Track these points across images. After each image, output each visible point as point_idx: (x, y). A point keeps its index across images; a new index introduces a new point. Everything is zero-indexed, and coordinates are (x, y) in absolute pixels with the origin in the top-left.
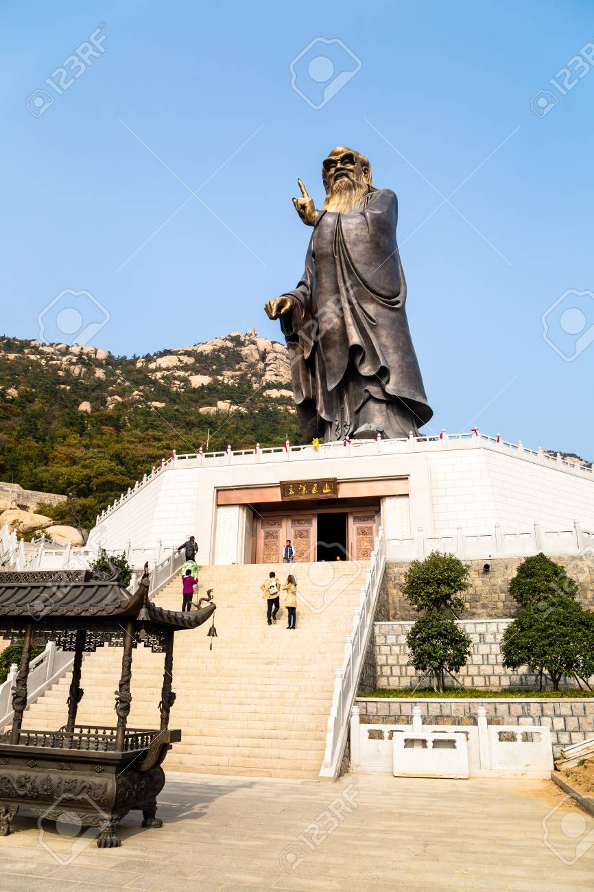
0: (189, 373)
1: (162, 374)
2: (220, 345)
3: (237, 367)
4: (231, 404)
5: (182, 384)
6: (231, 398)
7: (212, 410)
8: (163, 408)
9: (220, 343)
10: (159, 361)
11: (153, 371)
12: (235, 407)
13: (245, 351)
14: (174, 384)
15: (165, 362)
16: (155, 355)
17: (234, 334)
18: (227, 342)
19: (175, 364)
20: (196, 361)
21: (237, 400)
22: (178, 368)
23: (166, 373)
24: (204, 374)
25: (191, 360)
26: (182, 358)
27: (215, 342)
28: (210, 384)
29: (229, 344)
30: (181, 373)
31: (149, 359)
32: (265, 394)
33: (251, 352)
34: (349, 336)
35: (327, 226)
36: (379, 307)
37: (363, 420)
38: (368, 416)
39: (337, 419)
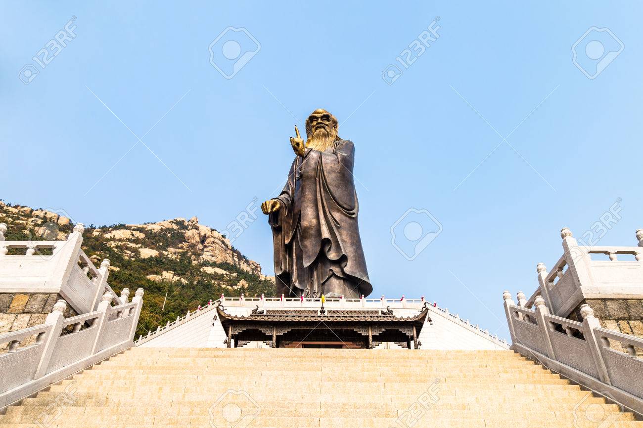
0: (139, 246)
1: (116, 243)
2: (167, 227)
3: (180, 245)
4: (174, 275)
5: (133, 254)
6: (174, 270)
7: (158, 278)
8: (118, 272)
9: (167, 225)
10: (114, 232)
11: (108, 240)
12: (178, 278)
13: (188, 233)
14: (126, 253)
15: (119, 234)
16: (110, 227)
17: (179, 219)
18: (173, 224)
19: (128, 237)
20: (147, 236)
21: (180, 272)
22: (130, 240)
23: (120, 243)
24: (152, 248)
25: (141, 236)
26: (134, 232)
27: (163, 223)
28: (156, 257)
29: (175, 227)
30: (133, 245)
31: (104, 229)
32: (202, 270)
33: (193, 235)
34: (322, 232)
35: (313, 159)
36: (342, 215)
37: (327, 290)
38: (330, 288)
39: (308, 287)
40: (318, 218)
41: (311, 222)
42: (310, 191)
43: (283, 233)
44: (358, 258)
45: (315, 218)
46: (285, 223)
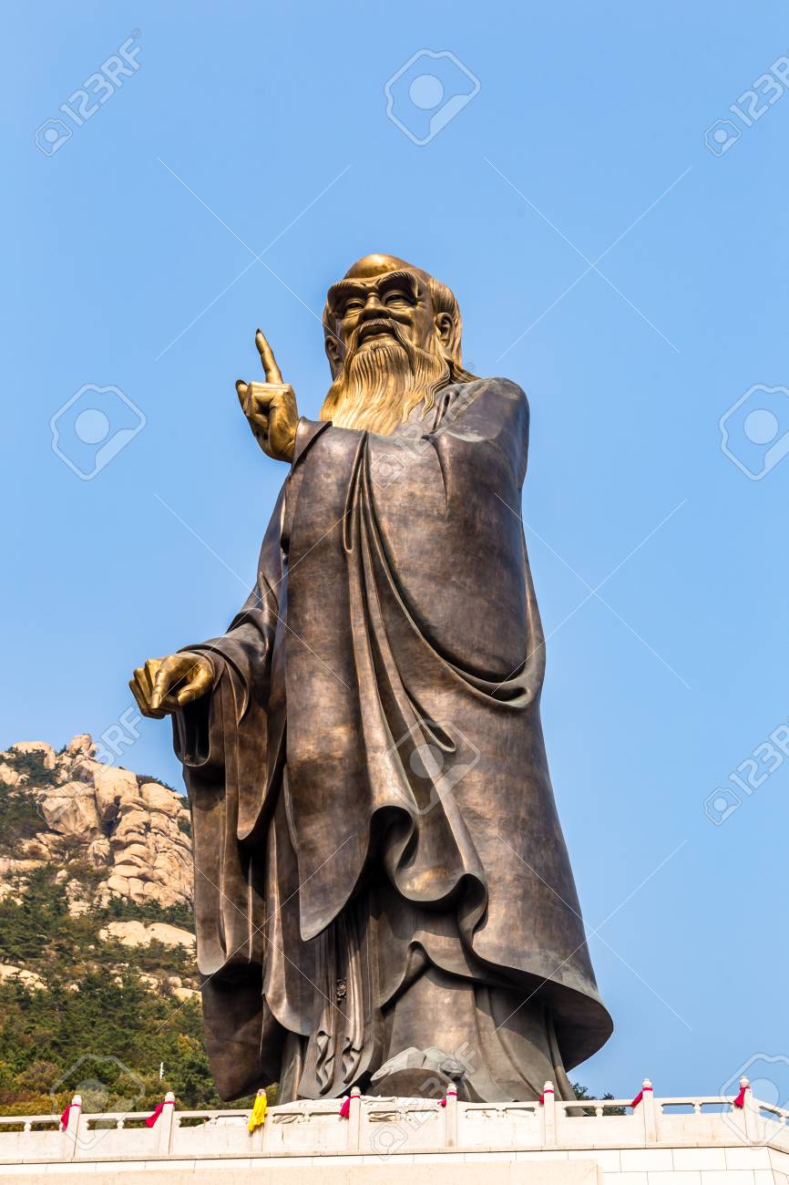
3: (25, 847)
12: (10, 970)
13: (56, 799)
17: (25, 748)
21: (17, 949)
29: (9, 776)
32: (103, 934)
33: (74, 803)
34: (373, 780)
35: (330, 465)
36: (463, 703)
37: (402, 1035)
38: (417, 1026)
39: (324, 1028)
40: (355, 720)
41: (328, 739)
42: (323, 607)
43: (229, 791)
44: (535, 888)
45: (344, 722)
46: (236, 749)
